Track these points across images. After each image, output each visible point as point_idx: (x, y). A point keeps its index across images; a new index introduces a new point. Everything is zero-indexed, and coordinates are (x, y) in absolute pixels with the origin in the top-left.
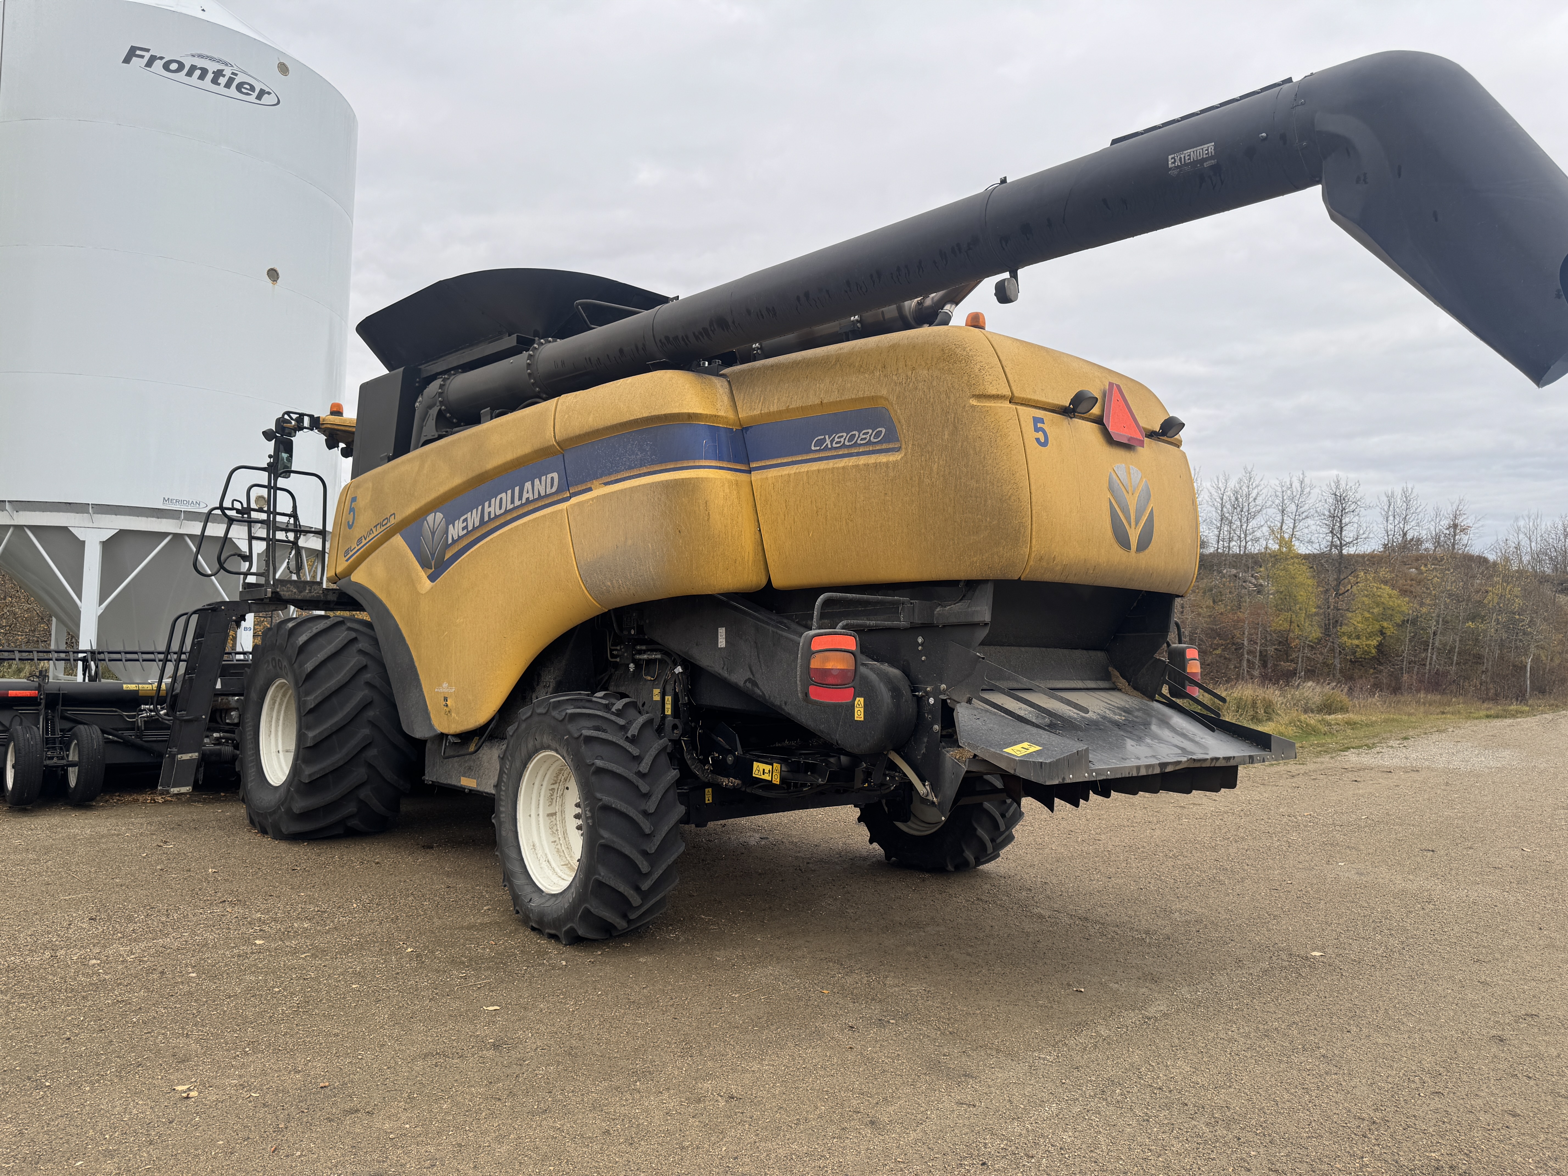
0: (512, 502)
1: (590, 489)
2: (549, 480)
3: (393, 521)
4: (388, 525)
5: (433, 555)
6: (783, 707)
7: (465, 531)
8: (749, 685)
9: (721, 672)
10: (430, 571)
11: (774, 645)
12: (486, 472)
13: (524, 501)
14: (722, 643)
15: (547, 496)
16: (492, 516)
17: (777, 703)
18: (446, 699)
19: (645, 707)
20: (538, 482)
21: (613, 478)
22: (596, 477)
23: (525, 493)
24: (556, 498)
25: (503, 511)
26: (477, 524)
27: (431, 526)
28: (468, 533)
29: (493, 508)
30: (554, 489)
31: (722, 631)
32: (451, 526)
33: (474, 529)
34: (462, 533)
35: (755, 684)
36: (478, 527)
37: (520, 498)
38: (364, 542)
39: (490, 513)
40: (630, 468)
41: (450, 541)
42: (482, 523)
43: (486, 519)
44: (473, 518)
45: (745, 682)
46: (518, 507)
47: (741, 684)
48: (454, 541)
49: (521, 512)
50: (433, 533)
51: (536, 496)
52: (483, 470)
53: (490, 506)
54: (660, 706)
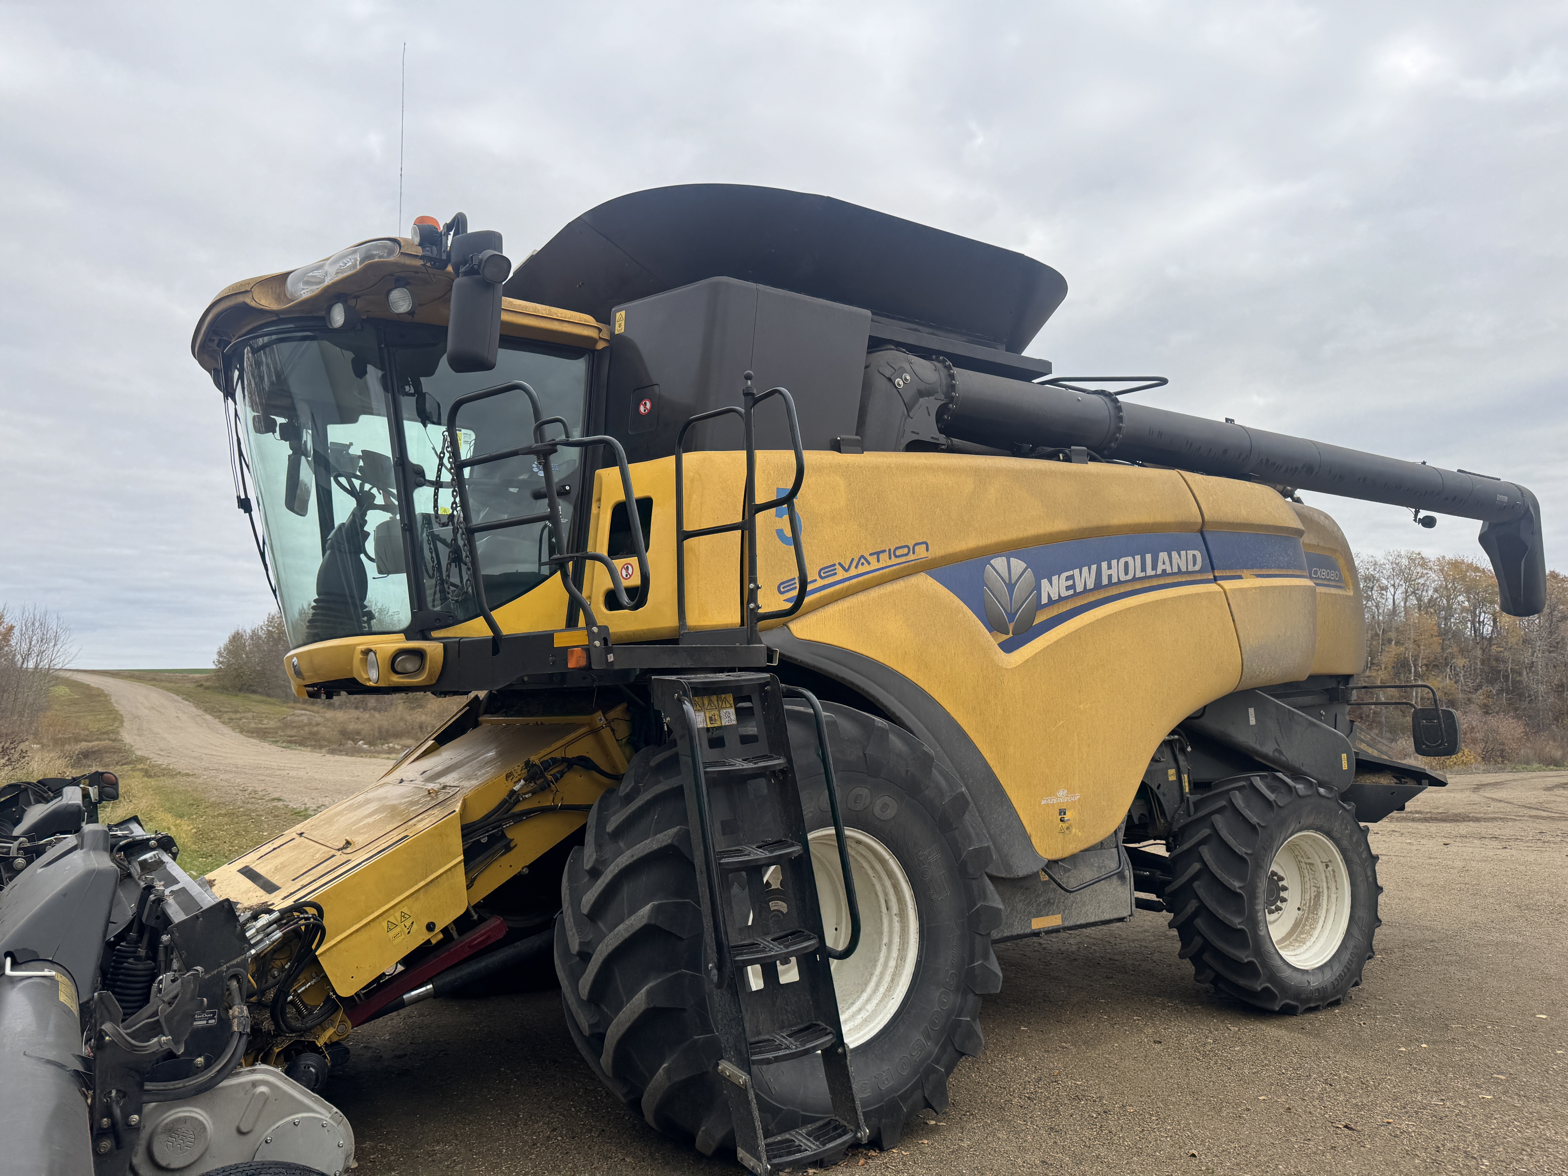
0: (1143, 569)
1: (1240, 577)
2: (1190, 557)
3: (921, 552)
4: (911, 557)
5: (1011, 616)
6: (1302, 767)
7: (1071, 592)
8: (1277, 754)
9: (1254, 745)
10: (1004, 637)
11: (1290, 720)
12: (1108, 527)
13: (1159, 572)
14: (1253, 721)
15: (1188, 573)
16: (1115, 580)
17: (1297, 766)
18: (1063, 812)
19: (1161, 789)
20: (1177, 556)
21: (1264, 572)
22: (1245, 567)
23: (1160, 564)
24: (1199, 577)
25: (1130, 577)
26: (1090, 585)
27: (1005, 575)
28: (1076, 594)
29: (1114, 570)
30: (1197, 568)
31: (1251, 711)
32: (1045, 582)
33: (1085, 591)
34: (1065, 593)
35: (1281, 753)
36: (1091, 590)
37: (1154, 567)
38: (841, 574)
39: (1110, 577)
40: (1279, 567)
41: (1044, 600)
42: (1098, 586)
43: (1105, 581)
44: (1085, 577)
45: (1274, 752)
46: (1151, 577)
47: (1271, 754)
48: (1051, 602)
49: (1155, 583)
50: (1011, 586)
51: (1175, 570)
52: (1105, 523)
53: (1110, 567)
54: (1176, 786)
